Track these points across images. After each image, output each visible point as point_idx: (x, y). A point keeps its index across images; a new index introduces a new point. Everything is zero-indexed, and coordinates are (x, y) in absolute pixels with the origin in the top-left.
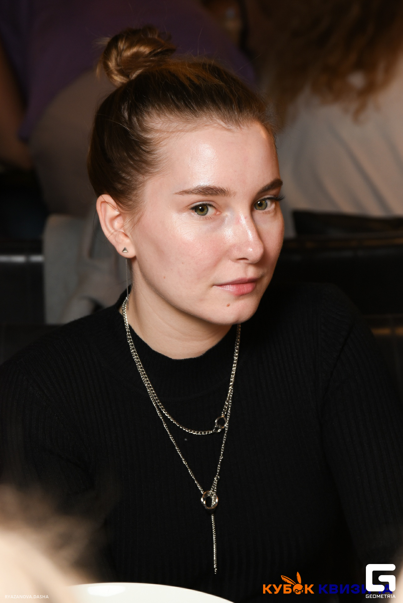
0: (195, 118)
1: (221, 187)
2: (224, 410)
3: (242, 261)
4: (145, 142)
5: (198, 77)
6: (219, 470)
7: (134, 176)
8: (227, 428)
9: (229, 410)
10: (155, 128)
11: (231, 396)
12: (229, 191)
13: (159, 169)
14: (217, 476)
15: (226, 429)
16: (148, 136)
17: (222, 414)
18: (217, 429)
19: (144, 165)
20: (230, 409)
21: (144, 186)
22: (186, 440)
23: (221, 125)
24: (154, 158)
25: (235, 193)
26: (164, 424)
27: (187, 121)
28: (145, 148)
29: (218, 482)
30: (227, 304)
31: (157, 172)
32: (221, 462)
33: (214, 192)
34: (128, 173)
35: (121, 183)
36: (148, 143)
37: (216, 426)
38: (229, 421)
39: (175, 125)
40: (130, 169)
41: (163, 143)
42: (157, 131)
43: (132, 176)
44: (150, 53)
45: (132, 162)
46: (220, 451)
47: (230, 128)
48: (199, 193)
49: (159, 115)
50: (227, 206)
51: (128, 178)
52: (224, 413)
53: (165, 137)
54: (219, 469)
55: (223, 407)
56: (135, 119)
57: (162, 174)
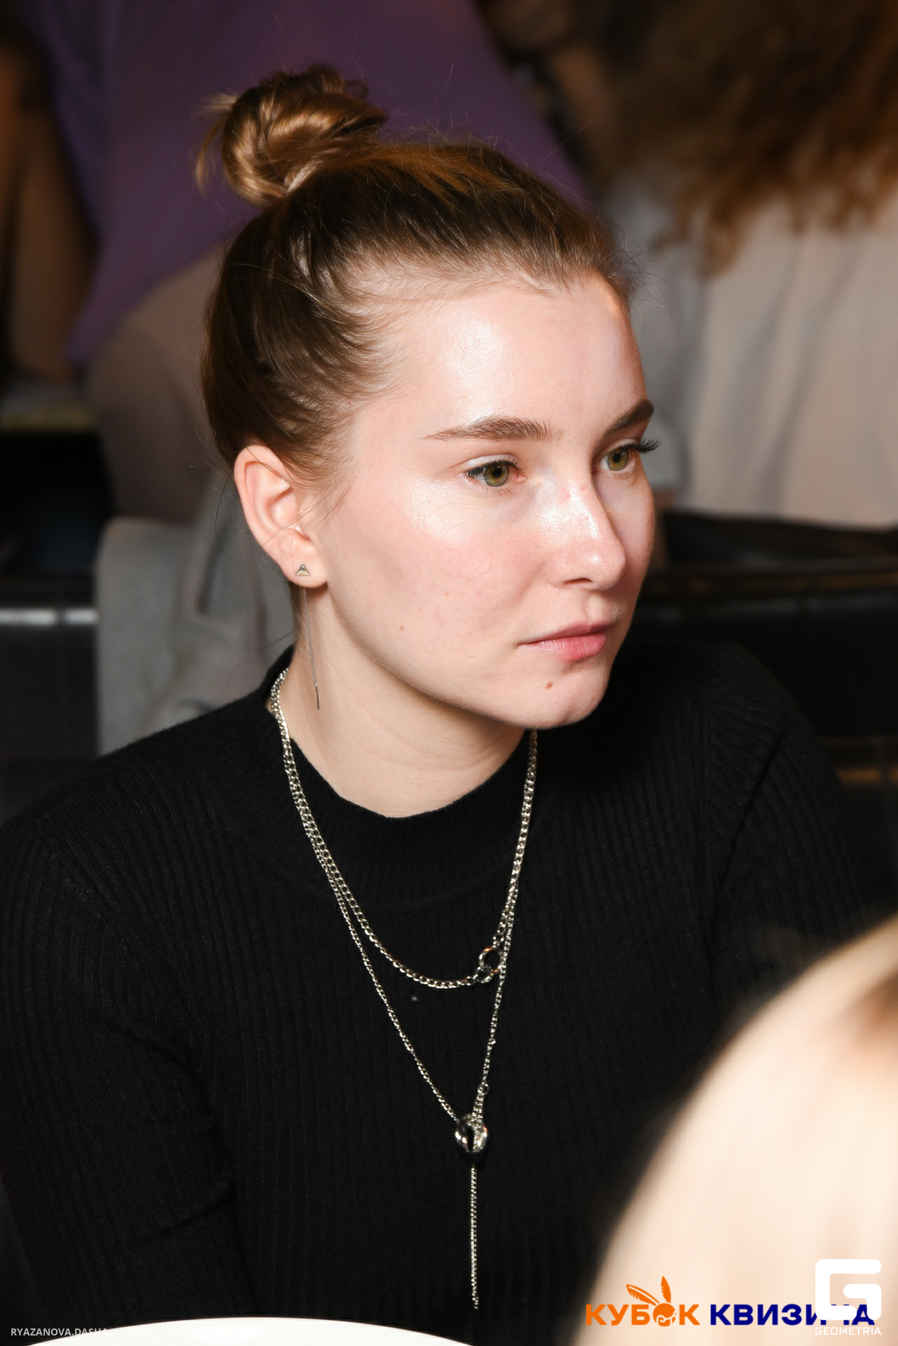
0: (466, 269)
1: (532, 421)
2: (499, 931)
3: (576, 587)
4: (352, 324)
5: (460, 177)
6: (486, 1069)
7: (327, 402)
8: (503, 975)
9: (509, 934)
10: (374, 293)
11: (514, 902)
12: (548, 429)
13: (388, 384)
14: (483, 1083)
15: (501, 977)
16: (359, 312)
17: (494, 941)
18: (482, 975)
19: (350, 376)
20: (510, 931)
21: (350, 423)
22: (415, 999)
23: (526, 282)
24: (375, 360)
25: (560, 434)
26: (364, 959)
27: (447, 275)
28: (353, 338)
29: (486, 1098)
30: (545, 683)
31: (383, 390)
32: (492, 1052)
33: (516, 432)
34: (313, 397)
35: (294, 419)
36: (359, 326)
37: (479, 968)
38: (508, 958)
39: (420, 283)
40: (317, 386)
41: (396, 325)
42: (379, 299)
43: (322, 402)
44: (334, 127)
45: (322, 372)
46: (489, 1027)
47: (544, 288)
48: (483, 434)
49: (381, 263)
50: (542, 463)
51: (313, 406)
52: (499, 938)
53: (399, 313)
54: (488, 1067)
55: (496, 926)
56: (326, 273)
57: (394, 395)
